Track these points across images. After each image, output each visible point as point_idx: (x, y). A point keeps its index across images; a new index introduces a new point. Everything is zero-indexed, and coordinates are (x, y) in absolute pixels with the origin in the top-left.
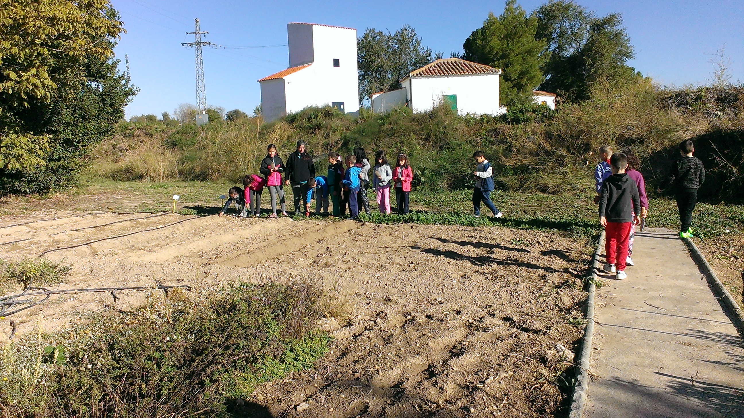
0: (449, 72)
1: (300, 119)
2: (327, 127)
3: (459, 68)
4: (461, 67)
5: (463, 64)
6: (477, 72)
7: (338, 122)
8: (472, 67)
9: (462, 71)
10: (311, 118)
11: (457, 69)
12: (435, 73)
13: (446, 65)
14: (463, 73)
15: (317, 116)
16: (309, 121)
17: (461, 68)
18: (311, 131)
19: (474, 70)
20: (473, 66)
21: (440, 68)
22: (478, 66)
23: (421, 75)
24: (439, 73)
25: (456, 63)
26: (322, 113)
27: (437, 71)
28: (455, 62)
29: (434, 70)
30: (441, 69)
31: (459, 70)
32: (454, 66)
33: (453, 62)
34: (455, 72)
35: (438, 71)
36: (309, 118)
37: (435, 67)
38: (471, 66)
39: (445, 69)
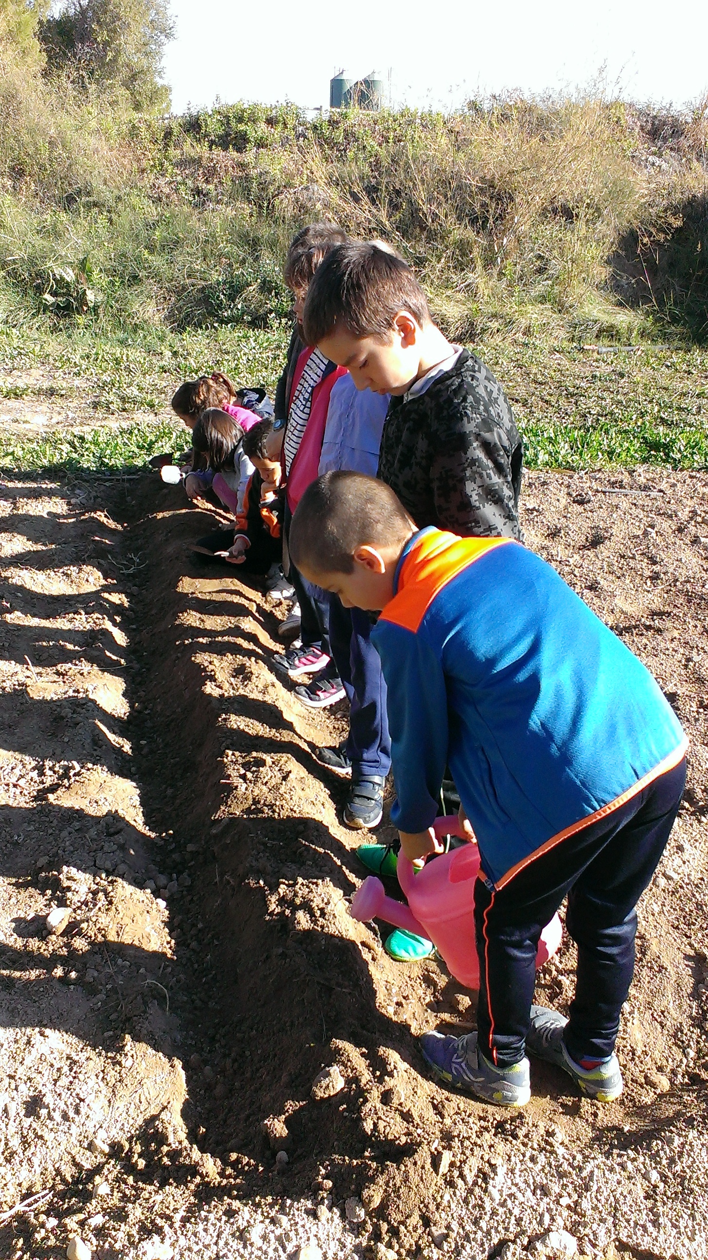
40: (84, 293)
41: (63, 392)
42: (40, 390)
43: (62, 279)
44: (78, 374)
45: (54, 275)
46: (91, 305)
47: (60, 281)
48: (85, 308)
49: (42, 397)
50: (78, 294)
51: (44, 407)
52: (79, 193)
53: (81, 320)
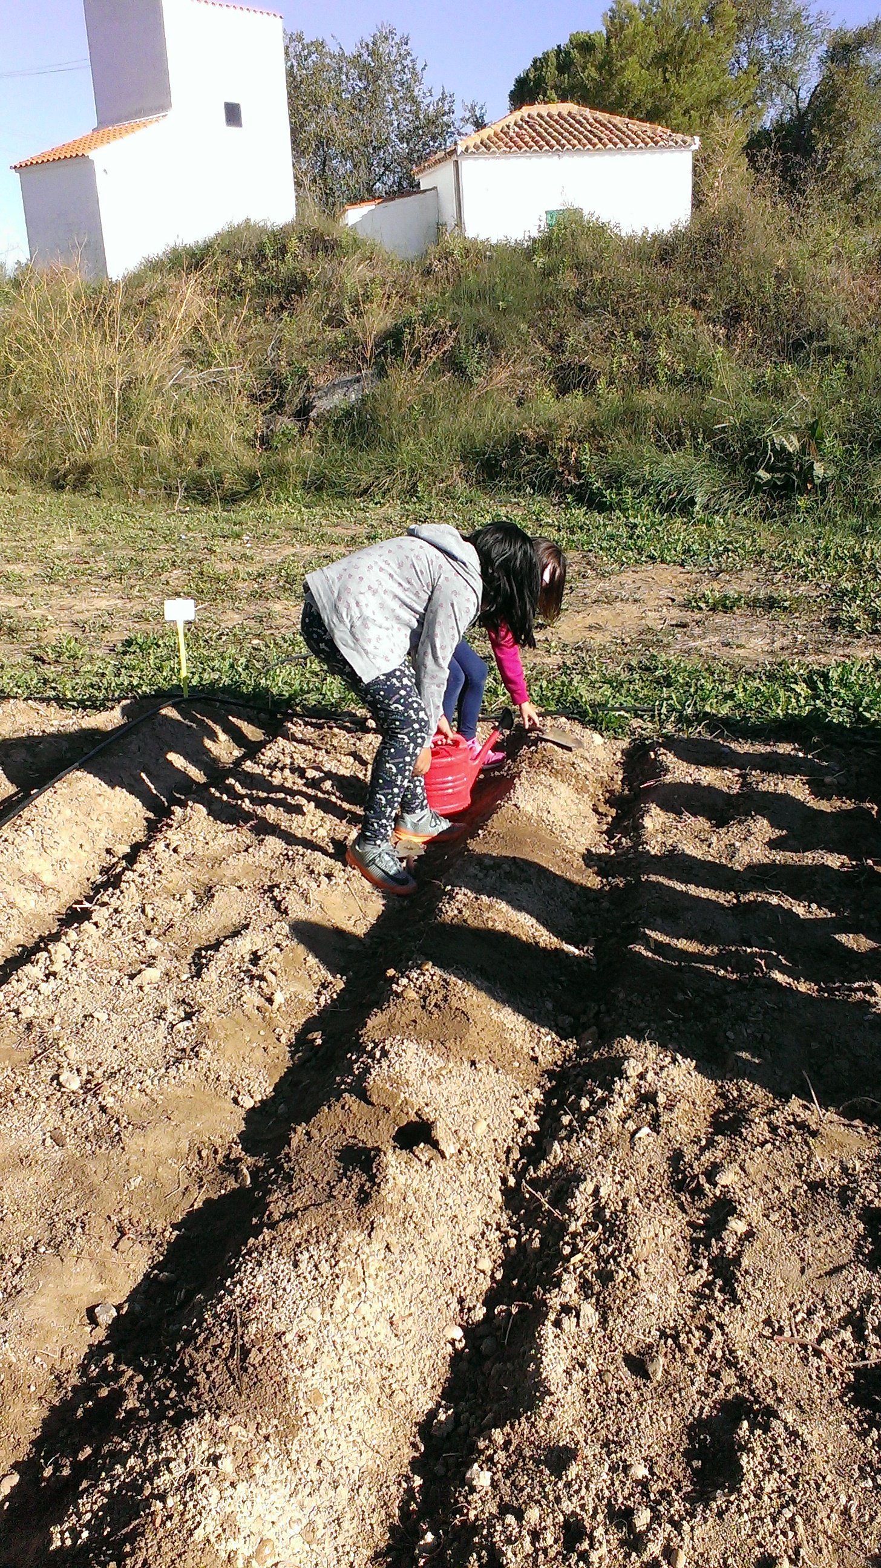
0: (563, 141)
1: (223, 260)
2: (329, 287)
3: (586, 133)
4: (589, 128)
5: (591, 120)
6: (636, 144)
7: (362, 270)
8: (619, 130)
9: (596, 140)
10: (264, 257)
11: (581, 133)
12: (526, 144)
13: (546, 123)
14: (600, 146)
15: (283, 250)
16: (258, 266)
17: (591, 132)
18: (275, 302)
19: (628, 136)
20: (620, 125)
21: (535, 130)
22: (636, 126)
23: (488, 148)
24: (536, 142)
25: (573, 118)
26: (300, 239)
27: (527, 139)
28: (569, 114)
29: (518, 135)
30: (539, 134)
31: (586, 137)
32: (570, 125)
33: (565, 113)
34: (579, 141)
35: (533, 138)
36: (259, 257)
37: (520, 127)
38: (615, 126)
39: (549, 134)
40: (811, 467)
41: (787, 604)
42: (756, 600)
43: (783, 448)
44: (805, 578)
45: (773, 444)
46: (817, 481)
47: (781, 453)
48: (809, 486)
49: (759, 610)
50: (801, 468)
51: (762, 625)
52: (810, 337)
53: (802, 502)
